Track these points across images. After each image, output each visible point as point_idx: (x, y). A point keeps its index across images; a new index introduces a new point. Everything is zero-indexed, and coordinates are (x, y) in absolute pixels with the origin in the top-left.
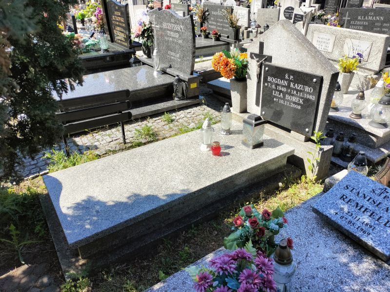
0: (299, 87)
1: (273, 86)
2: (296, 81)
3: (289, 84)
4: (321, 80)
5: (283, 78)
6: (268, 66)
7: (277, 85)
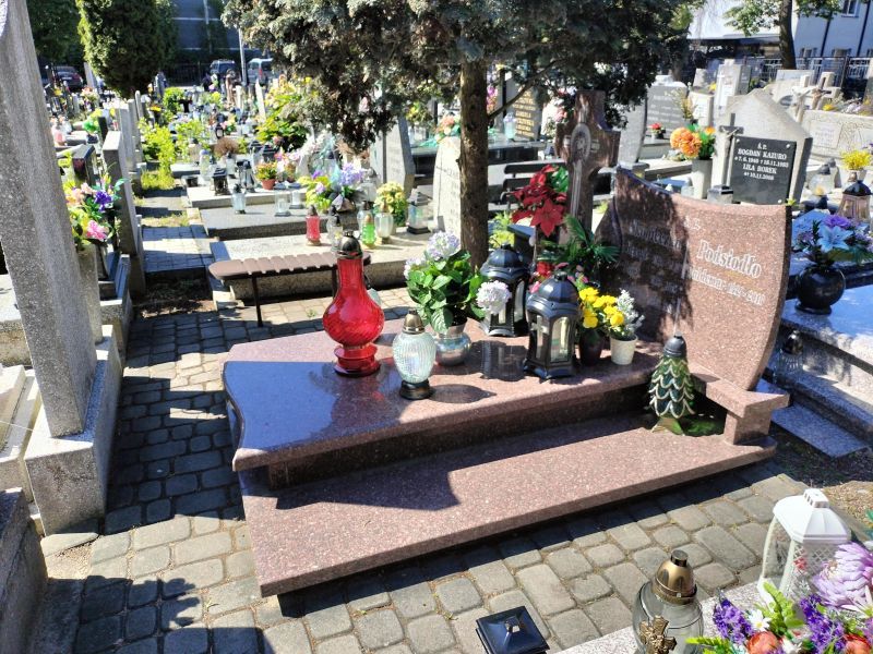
0: (773, 155)
1: (745, 159)
2: (770, 150)
3: (762, 154)
4: (795, 145)
5: (755, 149)
6: (739, 137)
7: (748, 157)
